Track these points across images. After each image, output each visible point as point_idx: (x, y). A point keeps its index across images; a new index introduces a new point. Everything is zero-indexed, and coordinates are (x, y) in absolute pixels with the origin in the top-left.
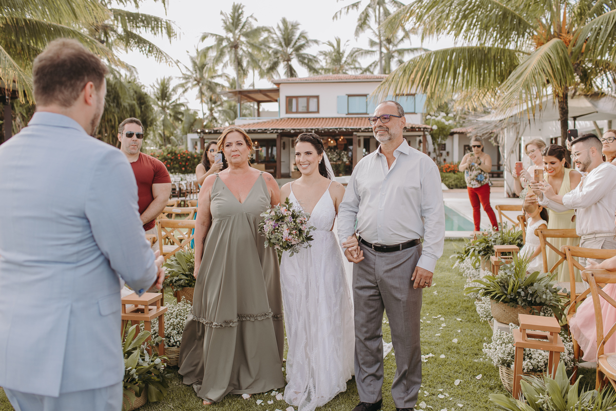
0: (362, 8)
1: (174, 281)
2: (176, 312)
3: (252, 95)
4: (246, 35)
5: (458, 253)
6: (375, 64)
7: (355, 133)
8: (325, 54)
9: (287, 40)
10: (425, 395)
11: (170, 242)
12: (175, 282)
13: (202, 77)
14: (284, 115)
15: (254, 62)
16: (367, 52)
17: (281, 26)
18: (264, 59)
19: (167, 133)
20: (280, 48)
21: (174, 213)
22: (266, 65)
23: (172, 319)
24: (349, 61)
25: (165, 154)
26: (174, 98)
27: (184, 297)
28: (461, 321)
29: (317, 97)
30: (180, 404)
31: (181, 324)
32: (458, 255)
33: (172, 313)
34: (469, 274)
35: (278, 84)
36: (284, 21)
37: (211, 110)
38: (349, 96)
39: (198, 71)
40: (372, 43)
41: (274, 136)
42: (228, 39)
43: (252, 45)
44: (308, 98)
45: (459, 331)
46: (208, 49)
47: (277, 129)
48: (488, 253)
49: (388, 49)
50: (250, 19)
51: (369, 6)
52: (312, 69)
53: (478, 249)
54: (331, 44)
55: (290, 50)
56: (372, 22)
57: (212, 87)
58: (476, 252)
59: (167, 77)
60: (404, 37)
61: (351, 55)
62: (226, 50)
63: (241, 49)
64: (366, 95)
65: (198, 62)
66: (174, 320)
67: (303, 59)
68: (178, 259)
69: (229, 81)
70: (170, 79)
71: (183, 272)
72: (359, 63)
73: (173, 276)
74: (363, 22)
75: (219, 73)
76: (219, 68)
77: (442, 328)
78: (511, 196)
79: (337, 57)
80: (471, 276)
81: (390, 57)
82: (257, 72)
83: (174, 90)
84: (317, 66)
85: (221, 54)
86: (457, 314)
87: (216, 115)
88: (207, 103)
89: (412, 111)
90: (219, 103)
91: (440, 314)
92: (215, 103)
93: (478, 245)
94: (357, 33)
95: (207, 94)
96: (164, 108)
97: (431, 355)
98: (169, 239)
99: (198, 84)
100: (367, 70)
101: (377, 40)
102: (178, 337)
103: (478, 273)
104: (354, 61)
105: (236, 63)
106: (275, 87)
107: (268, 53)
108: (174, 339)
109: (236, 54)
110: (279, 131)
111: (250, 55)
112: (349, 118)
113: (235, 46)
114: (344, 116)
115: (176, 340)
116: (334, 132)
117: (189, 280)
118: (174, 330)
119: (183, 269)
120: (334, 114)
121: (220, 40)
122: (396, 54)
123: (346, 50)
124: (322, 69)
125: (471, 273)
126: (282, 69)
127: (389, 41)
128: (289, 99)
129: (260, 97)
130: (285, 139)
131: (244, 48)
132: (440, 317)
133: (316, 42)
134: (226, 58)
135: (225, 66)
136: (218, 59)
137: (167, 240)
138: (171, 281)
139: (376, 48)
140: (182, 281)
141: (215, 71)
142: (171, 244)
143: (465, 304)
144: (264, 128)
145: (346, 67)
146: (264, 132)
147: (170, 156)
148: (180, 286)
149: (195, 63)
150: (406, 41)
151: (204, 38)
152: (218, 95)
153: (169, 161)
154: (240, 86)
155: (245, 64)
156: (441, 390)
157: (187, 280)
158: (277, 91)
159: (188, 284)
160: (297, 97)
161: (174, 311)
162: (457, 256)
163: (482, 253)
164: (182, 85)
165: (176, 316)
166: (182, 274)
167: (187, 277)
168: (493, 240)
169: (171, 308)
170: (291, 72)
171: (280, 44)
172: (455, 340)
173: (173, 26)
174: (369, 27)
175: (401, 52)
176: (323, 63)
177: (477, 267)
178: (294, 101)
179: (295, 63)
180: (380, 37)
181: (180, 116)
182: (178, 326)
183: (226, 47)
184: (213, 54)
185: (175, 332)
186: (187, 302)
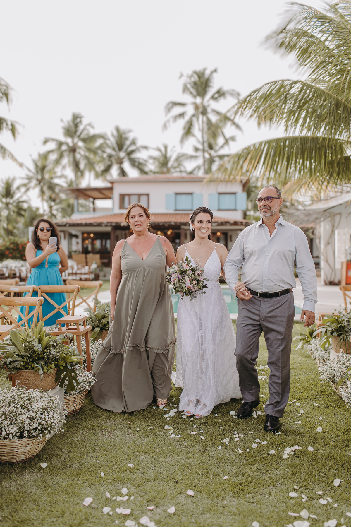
0: (187, 118)
1: (8, 362)
2: (9, 399)
3: (89, 193)
4: (84, 140)
5: (301, 334)
6: (198, 167)
7: (183, 227)
8: (154, 158)
9: (120, 146)
10: (304, 500)
11: (8, 322)
12: (10, 364)
13: (43, 178)
14: (117, 211)
15: (91, 165)
16: (192, 157)
17: (115, 133)
18: (100, 162)
19: (10, 227)
20: (113, 153)
21: (12, 292)
22: (100, 167)
23: (4, 407)
24: (176, 165)
25: (8, 244)
26: (17, 196)
27: (19, 381)
28: (319, 407)
29: (148, 195)
30: (10, 513)
31: (14, 413)
32: (302, 337)
33: (5, 400)
34: (318, 356)
35: (112, 183)
36: (118, 129)
37: (51, 207)
38: (177, 194)
39: (40, 172)
40: (197, 149)
41: (109, 229)
42: (67, 144)
43: (89, 150)
44: (139, 195)
45: (321, 418)
46: (49, 152)
47: (111, 223)
48: (341, 334)
49: (210, 154)
50: (88, 127)
51: (193, 116)
52: (142, 171)
53: (330, 329)
54: (159, 150)
55: (122, 154)
56: (196, 130)
57: (52, 187)
58: (329, 333)
59: (11, 177)
60: (224, 144)
61: (177, 159)
62: (66, 154)
63: (79, 153)
64: (191, 194)
65: (39, 164)
66: (6, 408)
67: (134, 163)
68: (12, 339)
69: (66, 182)
70: (14, 179)
71: (18, 352)
72: (185, 167)
73: (7, 357)
74: (188, 131)
75: (59, 174)
76: (58, 170)
77: (300, 415)
78: (328, 284)
79: (164, 162)
80: (320, 358)
81: (211, 161)
82: (93, 173)
83: (18, 188)
84: (146, 169)
85: (61, 156)
86: (312, 399)
87: (54, 212)
88: (47, 201)
89: (233, 208)
90: (58, 201)
91: (295, 398)
92: (54, 200)
93: (329, 326)
94: (182, 141)
95: (48, 193)
96: (7, 204)
97: (297, 447)
98: (6, 319)
99: (40, 184)
100: (191, 173)
101: (200, 146)
102: (10, 429)
103: (328, 355)
104: (180, 165)
105: (74, 165)
106: (109, 185)
107: (102, 157)
108: (5, 431)
109: (74, 157)
110: (113, 224)
111: (87, 158)
112: (176, 214)
113: (73, 150)
114: (172, 211)
115: (8, 432)
116: (163, 226)
117: (25, 362)
118: (6, 420)
119: (18, 350)
120: (163, 210)
121: (60, 144)
122: (217, 159)
123: (173, 155)
124: (151, 171)
125: (320, 355)
126: (114, 172)
127: (211, 147)
128: (122, 197)
129: (96, 194)
130: (118, 232)
131: (81, 153)
132: (295, 403)
133: (146, 148)
134: (65, 161)
135: (64, 167)
136: (57, 162)
137: (5, 320)
138: (5, 363)
139: (200, 154)
140: (17, 362)
141: (55, 173)
142: (9, 324)
143: (319, 388)
144: (99, 221)
145: (173, 170)
146: (100, 225)
147: (12, 246)
148: (15, 368)
149: (37, 166)
150: (226, 148)
151: (46, 141)
152: (57, 194)
153: (11, 251)
154: (77, 185)
155: (82, 166)
156: (320, 493)
157: (23, 362)
158: (111, 189)
159: (24, 366)
160: (129, 195)
161: (7, 398)
162: (300, 337)
163: (335, 334)
164: (25, 185)
165: (9, 403)
166: (17, 355)
167: (23, 358)
168: (346, 320)
169: (3, 395)
170: (123, 173)
171: (114, 149)
172: (320, 429)
173: (17, 126)
174: (194, 135)
175: (221, 157)
176: (151, 166)
177: (326, 349)
178: (127, 199)
179: (126, 166)
180: (203, 144)
181: (23, 213)
182: (11, 415)
183: (65, 151)
184: (53, 157)
185: (7, 422)
186: (22, 387)
